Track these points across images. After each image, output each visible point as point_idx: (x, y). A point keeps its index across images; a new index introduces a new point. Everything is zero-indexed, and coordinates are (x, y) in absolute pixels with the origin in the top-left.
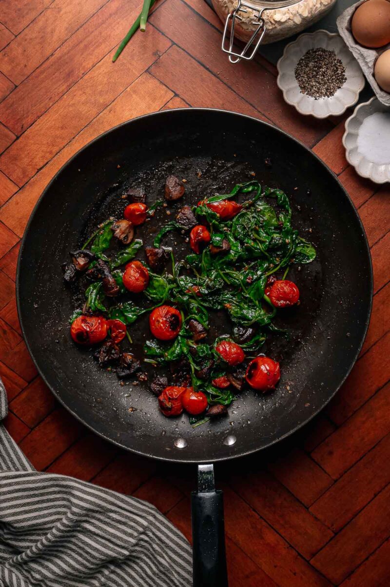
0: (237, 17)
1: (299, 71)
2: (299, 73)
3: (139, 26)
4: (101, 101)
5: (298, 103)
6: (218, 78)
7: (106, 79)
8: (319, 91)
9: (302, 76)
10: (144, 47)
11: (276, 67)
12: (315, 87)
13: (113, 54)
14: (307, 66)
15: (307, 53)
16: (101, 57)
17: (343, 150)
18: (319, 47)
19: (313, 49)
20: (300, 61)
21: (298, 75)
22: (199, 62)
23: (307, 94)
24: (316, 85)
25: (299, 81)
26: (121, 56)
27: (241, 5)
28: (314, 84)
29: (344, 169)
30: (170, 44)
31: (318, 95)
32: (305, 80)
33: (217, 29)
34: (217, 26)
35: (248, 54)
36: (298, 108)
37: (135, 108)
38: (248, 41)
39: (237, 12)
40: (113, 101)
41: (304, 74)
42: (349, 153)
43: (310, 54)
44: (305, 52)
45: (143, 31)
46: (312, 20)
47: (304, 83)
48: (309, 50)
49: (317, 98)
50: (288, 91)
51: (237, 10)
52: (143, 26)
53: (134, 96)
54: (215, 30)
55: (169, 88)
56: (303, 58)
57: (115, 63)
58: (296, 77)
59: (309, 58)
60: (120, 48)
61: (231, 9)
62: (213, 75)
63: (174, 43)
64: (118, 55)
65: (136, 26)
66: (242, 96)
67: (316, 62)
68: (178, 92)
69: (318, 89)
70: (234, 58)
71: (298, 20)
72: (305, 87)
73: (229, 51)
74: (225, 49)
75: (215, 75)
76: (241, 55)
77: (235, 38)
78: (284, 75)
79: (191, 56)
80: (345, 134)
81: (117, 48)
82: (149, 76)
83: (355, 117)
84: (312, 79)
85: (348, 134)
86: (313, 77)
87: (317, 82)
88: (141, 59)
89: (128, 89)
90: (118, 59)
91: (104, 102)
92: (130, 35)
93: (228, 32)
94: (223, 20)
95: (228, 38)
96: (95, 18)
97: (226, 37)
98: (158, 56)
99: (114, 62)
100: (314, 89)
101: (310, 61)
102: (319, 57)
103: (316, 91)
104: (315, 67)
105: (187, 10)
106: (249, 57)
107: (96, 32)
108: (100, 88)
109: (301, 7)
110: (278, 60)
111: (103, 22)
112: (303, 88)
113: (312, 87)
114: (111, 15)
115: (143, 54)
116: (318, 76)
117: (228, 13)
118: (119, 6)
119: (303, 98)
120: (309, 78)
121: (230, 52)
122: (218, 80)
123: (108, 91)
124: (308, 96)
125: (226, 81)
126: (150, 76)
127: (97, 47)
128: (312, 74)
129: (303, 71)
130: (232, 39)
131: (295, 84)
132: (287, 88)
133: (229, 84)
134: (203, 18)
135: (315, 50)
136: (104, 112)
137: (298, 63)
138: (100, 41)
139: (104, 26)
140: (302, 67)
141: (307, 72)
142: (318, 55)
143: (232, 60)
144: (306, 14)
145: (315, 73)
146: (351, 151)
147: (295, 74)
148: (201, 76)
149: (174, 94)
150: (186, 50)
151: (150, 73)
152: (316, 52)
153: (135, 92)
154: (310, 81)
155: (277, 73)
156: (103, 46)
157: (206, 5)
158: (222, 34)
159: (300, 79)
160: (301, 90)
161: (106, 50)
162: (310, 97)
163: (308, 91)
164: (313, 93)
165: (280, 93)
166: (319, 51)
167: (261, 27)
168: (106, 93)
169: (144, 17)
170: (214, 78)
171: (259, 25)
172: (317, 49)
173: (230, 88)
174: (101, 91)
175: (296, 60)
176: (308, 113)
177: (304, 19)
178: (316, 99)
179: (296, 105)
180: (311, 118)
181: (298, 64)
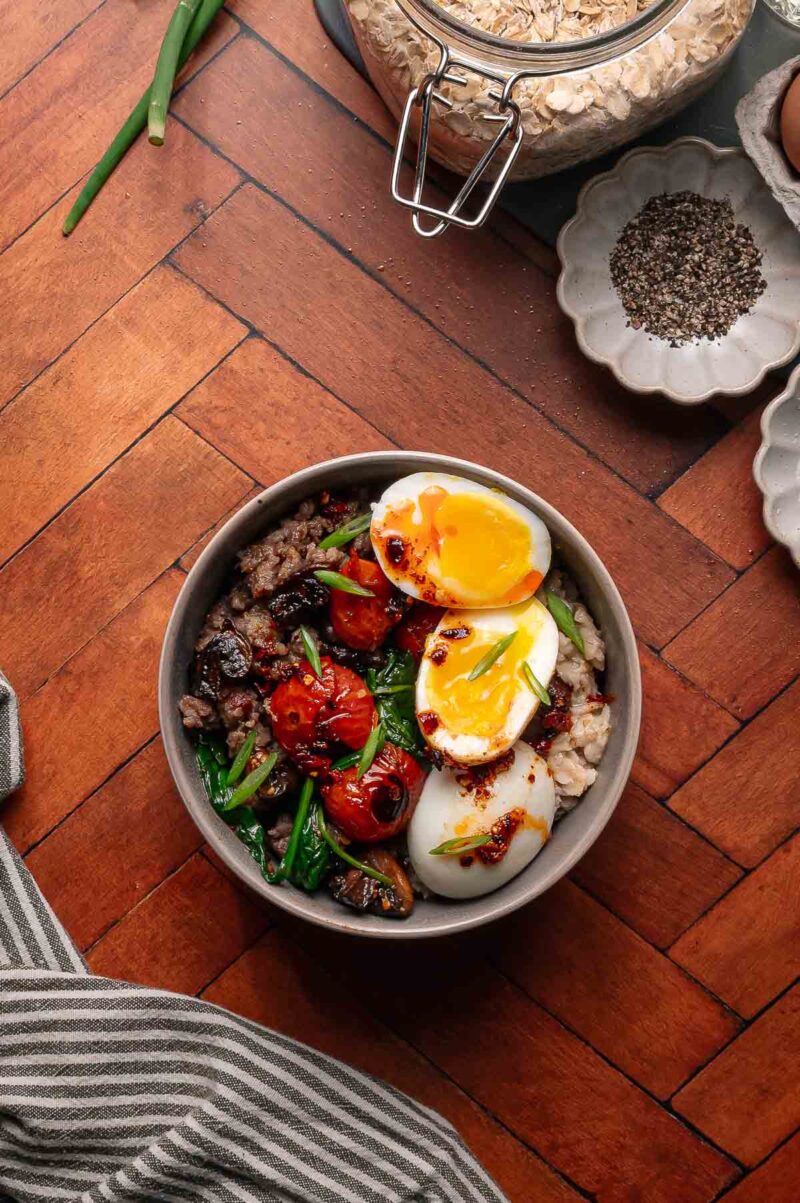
0: (436, 98)
1: (624, 261)
2: (623, 265)
3: (143, 126)
4: (30, 352)
5: (622, 357)
6: (380, 281)
7: (42, 287)
8: (683, 322)
9: (634, 277)
10: (159, 189)
11: (553, 250)
12: (672, 310)
13: (65, 211)
14: (646, 245)
15: (649, 207)
16: (27, 220)
17: (758, 498)
18: (680, 190)
19: (665, 196)
20: (625, 231)
21: (619, 274)
22: (322, 234)
23: (647, 330)
24: (673, 303)
25: (624, 291)
26: (87, 218)
27: (450, 63)
28: (668, 299)
29: (757, 555)
30: (236, 180)
31: (679, 333)
32: (642, 287)
33: (375, 135)
34: (378, 125)
35: (469, 211)
36: (618, 372)
37: (132, 373)
38: (470, 172)
39: (437, 85)
40: (65, 351)
41: (639, 269)
42: (774, 508)
43: (656, 209)
44: (639, 204)
45: (156, 142)
46: (662, 107)
47: (637, 296)
48: (654, 198)
49: (678, 342)
50: (590, 321)
51: (438, 79)
52: (156, 129)
53: (127, 335)
54: (369, 138)
55: (232, 312)
56: (636, 222)
57: (71, 236)
58: (614, 279)
59: (652, 221)
60: (85, 192)
61: (419, 76)
62: (363, 275)
63: (247, 178)
64: (81, 212)
65: (133, 127)
66: (453, 334)
67: (671, 233)
68: (259, 326)
69: (682, 315)
70: (428, 222)
71: (620, 109)
72: (640, 308)
73: (412, 200)
74: (400, 195)
75: (370, 274)
76: (450, 214)
77: (430, 161)
78: (577, 272)
79: (299, 216)
80: (762, 451)
81: (77, 192)
82: (171, 275)
83: (791, 400)
84: (664, 285)
85: (771, 450)
86: (664, 279)
87: (677, 293)
88: (150, 224)
89: (110, 315)
90: (81, 224)
91: (39, 354)
92: (117, 151)
93: (411, 145)
94: (393, 107)
95: (409, 161)
96: (12, 101)
97: (404, 158)
98: (198, 214)
99: (66, 235)
100: (669, 314)
101: (656, 233)
102: (683, 218)
103: (674, 321)
104: (670, 249)
105: (288, 77)
106: (473, 220)
107: (15, 145)
108: (24, 311)
109: (631, 68)
110: (559, 228)
111: (36, 115)
112: (636, 313)
113: (663, 307)
114: (58, 94)
115: (155, 209)
116: (680, 277)
117: (411, 88)
118: (83, 66)
119: (635, 341)
120: (653, 281)
121: (416, 203)
122: (380, 286)
123: (49, 321)
124: (650, 335)
125: (403, 292)
126: (177, 275)
127: (19, 188)
128: (663, 269)
129: (636, 262)
130: (423, 166)
131: (611, 300)
132: (586, 310)
133: (414, 299)
134: (334, 101)
135: (669, 198)
136: (38, 383)
137: (619, 235)
138: (28, 171)
139: (37, 124)
140: (632, 248)
141: (648, 263)
142: (680, 212)
143: (420, 226)
144: (643, 90)
145: (670, 267)
146: (780, 500)
147: (612, 270)
148: (330, 275)
149: (247, 331)
150: (285, 199)
151: (175, 268)
152: (673, 203)
153: (130, 323)
154: (656, 292)
155: (558, 267)
156: (34, 186)
157: (344, 61)
158: (393, 149)
159: (625, 285)
160: (629, 319)
161: (45, 198)
162: (654, 337)
163: (651, 322)
164: (665, 328)
165: (565, 328)
166: (684, 201)
167: (508, 129)
168: (45, 327)
169: (159, 102)
170: (367, 281)
171: (503, 121)
172: (679, 195)
173: (417, 312)
174: (29, 321)
175: (614, 230)
176: (650, 387)
177: (638, 105)
178: (674, 345)
179: (614, 364)
180: (658, 399)
181: (621, 241)
